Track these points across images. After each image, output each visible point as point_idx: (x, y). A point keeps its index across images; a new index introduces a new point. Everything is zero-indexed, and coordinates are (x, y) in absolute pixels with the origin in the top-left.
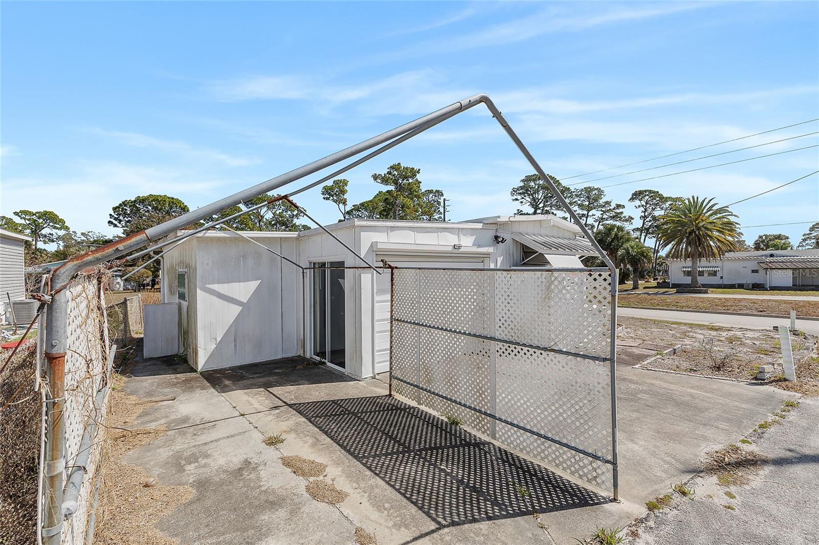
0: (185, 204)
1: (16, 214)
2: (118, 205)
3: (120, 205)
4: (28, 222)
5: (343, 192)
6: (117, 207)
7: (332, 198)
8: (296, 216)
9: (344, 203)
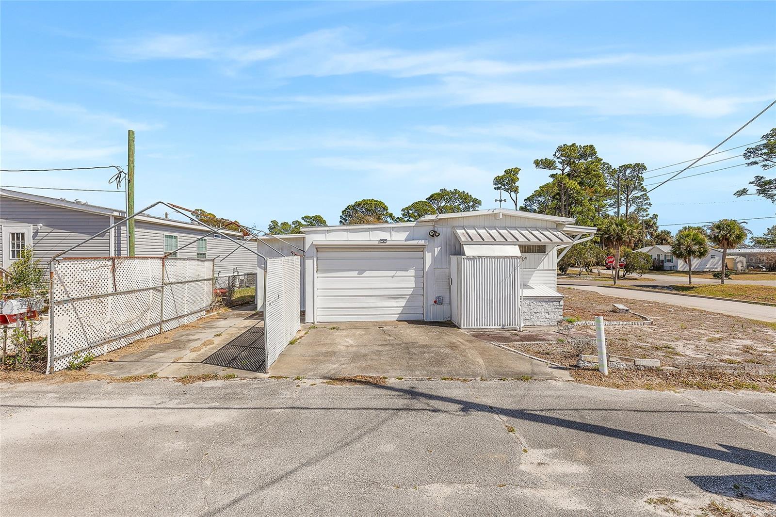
0: (385, 205)
1: (303, 218)
2: (344, 209)
3: (346, 209)
4: (308, 223)
5: (514, 181)
6: (345, 211)
7: (503, 187)
8: (472, 206)
9: (516, 191)
